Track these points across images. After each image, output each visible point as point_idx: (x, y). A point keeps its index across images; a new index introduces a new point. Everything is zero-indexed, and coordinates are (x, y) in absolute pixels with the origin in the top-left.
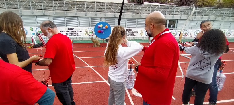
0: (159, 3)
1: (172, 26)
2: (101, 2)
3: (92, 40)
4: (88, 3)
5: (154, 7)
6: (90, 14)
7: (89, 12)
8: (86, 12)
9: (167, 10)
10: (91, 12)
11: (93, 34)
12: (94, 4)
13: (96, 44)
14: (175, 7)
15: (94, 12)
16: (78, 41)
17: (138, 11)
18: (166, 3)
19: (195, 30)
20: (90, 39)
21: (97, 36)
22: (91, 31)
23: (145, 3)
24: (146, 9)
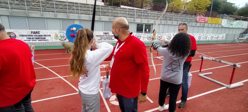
0: (135, 7)
1: (147, 30)
2: (74, 2)
3: (64, 45)
4: (57, 3)
5: (131, 10)
6: (61, 16)
7: (59, 13)
8: (55, 13)
9: (142, 14)
10: (61, 13)
11: (64, 38)
12: (65, 4)
13: (69, 50)
14: (149, 12)
15: (66, 14)
16: (46, 47)
17: (116, 15)
18: (142, 8)
19: (167, 34)
20: (60, 45)
21: (69, 41)
22: (62, 36)
23: (122, 6)
24: (123, 12)
